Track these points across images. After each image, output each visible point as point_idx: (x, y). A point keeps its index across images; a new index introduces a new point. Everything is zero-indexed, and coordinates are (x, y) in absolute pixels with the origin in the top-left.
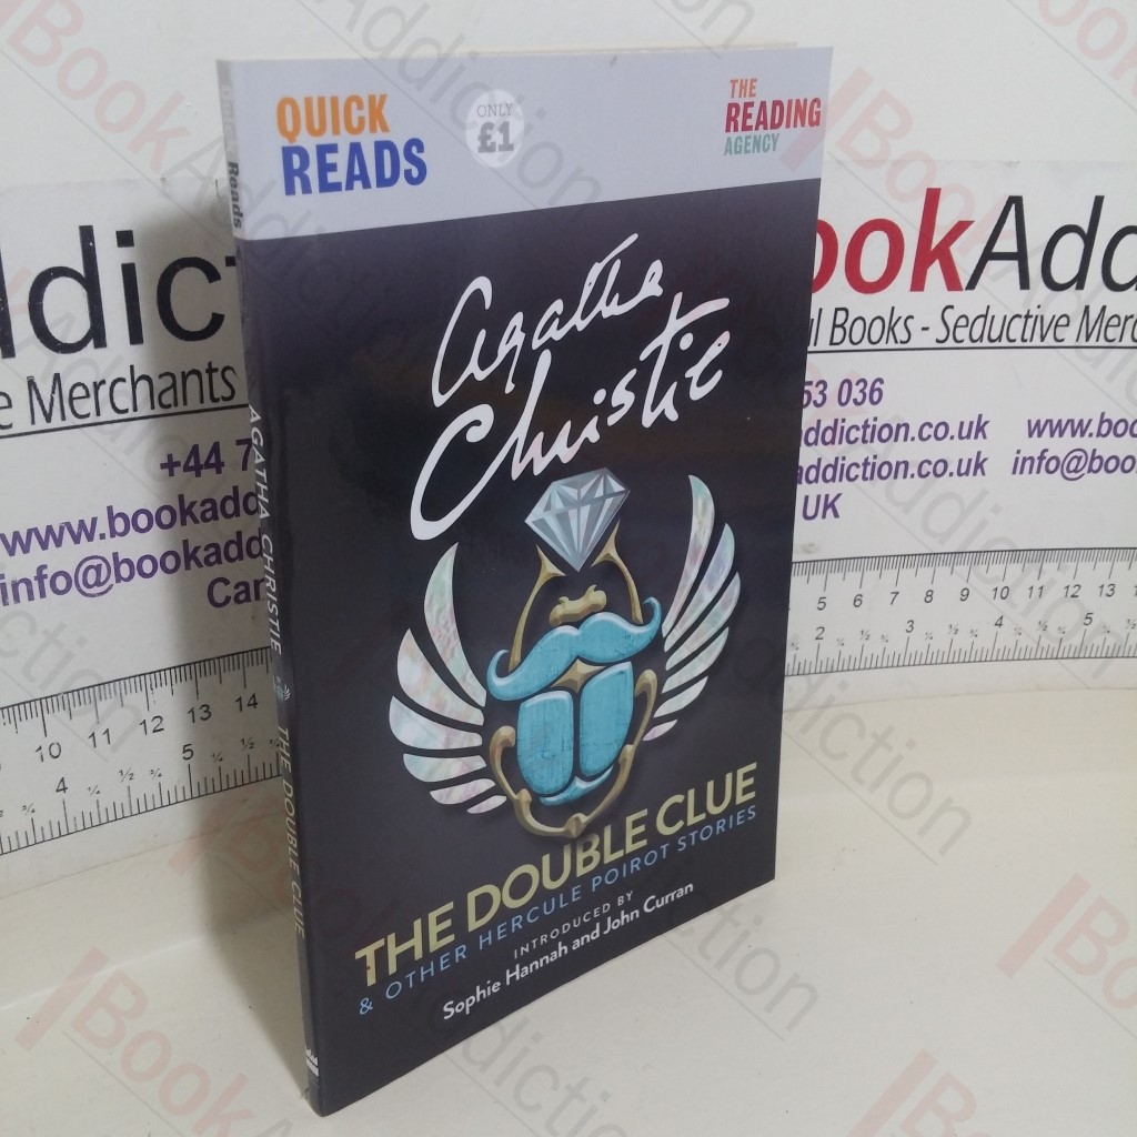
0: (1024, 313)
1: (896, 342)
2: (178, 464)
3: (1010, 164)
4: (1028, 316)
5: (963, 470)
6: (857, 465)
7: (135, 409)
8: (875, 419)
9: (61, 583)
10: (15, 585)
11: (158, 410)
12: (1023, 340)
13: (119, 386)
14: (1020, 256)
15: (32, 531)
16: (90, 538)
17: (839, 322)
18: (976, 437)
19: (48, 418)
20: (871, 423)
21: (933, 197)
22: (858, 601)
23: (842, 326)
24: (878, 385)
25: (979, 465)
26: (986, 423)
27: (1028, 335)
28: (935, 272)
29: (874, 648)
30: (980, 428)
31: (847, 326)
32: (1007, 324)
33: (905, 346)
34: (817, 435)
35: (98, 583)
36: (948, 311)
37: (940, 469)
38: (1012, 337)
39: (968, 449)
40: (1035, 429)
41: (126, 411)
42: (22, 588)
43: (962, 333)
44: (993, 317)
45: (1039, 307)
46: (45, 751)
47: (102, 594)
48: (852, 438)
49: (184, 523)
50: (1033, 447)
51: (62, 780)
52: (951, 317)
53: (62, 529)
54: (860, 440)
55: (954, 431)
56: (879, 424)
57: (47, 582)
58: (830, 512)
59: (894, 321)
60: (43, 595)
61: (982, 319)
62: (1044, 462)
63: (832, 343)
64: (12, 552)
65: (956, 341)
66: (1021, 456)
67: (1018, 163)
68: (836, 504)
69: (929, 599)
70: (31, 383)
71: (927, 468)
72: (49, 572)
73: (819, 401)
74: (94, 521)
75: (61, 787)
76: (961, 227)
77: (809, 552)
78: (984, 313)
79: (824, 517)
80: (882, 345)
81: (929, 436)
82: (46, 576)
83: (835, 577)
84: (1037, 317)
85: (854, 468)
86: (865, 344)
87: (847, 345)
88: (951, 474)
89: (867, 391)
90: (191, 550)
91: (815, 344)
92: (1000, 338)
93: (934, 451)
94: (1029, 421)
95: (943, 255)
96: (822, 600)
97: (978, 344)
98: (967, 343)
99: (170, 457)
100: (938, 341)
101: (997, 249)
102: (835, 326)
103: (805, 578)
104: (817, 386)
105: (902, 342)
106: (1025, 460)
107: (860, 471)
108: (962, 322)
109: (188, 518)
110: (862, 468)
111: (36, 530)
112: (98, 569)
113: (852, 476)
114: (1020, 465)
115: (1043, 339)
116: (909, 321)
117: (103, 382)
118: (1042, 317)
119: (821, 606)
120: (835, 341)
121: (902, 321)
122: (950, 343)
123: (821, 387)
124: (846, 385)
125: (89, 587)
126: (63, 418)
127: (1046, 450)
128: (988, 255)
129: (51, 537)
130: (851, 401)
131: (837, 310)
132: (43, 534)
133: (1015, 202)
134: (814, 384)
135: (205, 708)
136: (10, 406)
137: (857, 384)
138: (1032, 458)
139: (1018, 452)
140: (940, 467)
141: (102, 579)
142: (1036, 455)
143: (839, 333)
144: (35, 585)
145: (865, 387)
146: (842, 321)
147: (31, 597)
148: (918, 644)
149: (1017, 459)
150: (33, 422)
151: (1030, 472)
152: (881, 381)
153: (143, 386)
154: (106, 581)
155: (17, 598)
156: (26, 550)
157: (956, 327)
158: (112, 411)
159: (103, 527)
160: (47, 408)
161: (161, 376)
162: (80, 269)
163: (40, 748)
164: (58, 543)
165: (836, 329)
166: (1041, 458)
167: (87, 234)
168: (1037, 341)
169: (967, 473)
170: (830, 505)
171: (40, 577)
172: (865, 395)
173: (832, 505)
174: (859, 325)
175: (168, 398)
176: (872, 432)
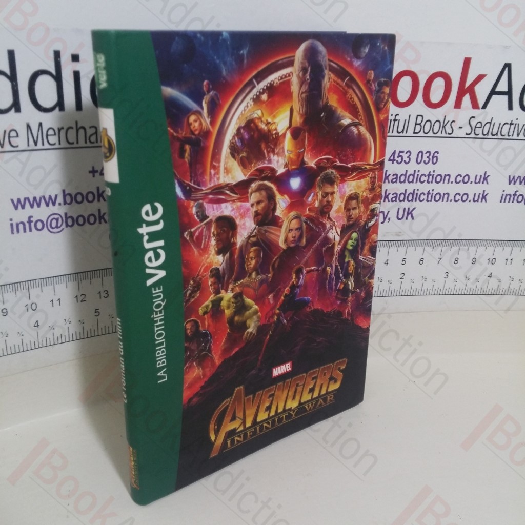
0: (509, 122)
1: (446, 134)
2: (97, 171)
3: (506, 47)
4: (511, 124)
5: (476, 199)
6: (424, 194)
7: (77, 142)
8: (434, 171)
9: (39, 225)
10: (17, 225)
11: (89, 144)
12: (509, 136)
13: (70, 131)
14: (509, 93)
15: (27, 199)
16: (54, 204)
17: (419, 122)
18: (483, 183)
19: (36, 143)
20: (432, 173)
21: (467, 62)
22: (421, 261)
23: (420, 124)
24: (436, 155)
25: (484, 197)
26: (488, 176)
27: (511, 134)
28: (467, 99)
29: (428, 285)
30: (485, 179)
31: (423, 124)
32: (501, 127)
33: (450, 136)
34: (405, 177)
35: (57, 227)
36: (472, 119)
37: (464, 198)
38: (503, 134)
39: (479, 189)
40: (512, 180)
41: (73, 143)
42: (21, 226)
43: (479, 131)
44: (494, 123)
45: (517, 119)
46: (29, 306)
47: (58, 232)
48: (422, 181)
49: (99, 201)
50: (511, 189)
51: (37, 322)
52: (473, 123)
53: (40, 199)
54: (426, 182)
55: (472, 179)
56: (436, 174)
57: (33, 224)
58: (410, 216)
59: (445, 123)
60: (30, 230)
61: (488, 124)
62: (516, 197)
63: (414, 133)
64: (16, 208)
65: (476, 135)
66: (505, 193)
67: (510, 47)
68: (413, 212)
69: (456, 262)
70: (28, 126)
71: (458, 197)
72: (34, 220)
73: (407, 161)
74: (56, 196)
75: (36, 325)
76: (480, 78)
77: (399, 236)
78: (490, 121)
79: (407, 219)
80: (439, 135)
81: (460, 181)
82: (32, 221)
83: (411, 249)
84: (516, 124)
85: (422, 195)
86: (431, 134)
87: (421, 134)
88: (470, 201)
89: (431, 157)
90: (102, 214)
91: (406, 133)
92: (497, 134)
93: (462, 188)
94: (510, 176)
95: (471, 90)
96: (404, 260)
97: (486, 137)
98: (481, 136)
99: (93, 168)
100: (467, 134)
101: (498, 89)
102: (416, 124)
103: (396, 248)
104: (406, 153)
105: (449, 134)
106: (507, 195)
107: (425, 197)
108: (479, 125)
109: (101, 199)
110: (426, 195)
111: (28, 199)
112: (57, 220)
113: (421, 199)
114: (505, 198)
115: (518, 135)
116: (453, 123)
117: (62, 128)
118: (519, 124)
119: (404, 263)
120: (416, 131)
121: (449, 123)
122: (473, 135)
123: (408, 154)
124: (420, 154)
125: (53, 228)
126: (43, 144)
127: (517, 191)
128: (493, 92)
129: (35, 202)
130: (423, 162)
131: (418, 116)
132: (31, 200)
133: (508, 66)
134: (405, 152)
135: (106, 292)
136: (18, 136)
137: (426, 153)
138: (510, 195)
139: (504, 191)
140: (465, 197)
141: (59, 225)
142: (512, 193)
143: (418, 128)
144: (27, 225)
145: (429, 156)
146: (420, 122)
147: (25, 231)
148: (450, 284)
149: (503, 195)
150: (28, 145)
151: (509, 202)
152: (437, 152)
153: (81, 132)
154: (61, 226)
155: (18, 231)
156: (23, 207)
157: (476, 127)
158: (66, 142)
159: (60, 199)
160: (35, 139)
161: (90, 127)
162: (54, 72)
163: (27, 305)
164: (39, 205)
165: (417, 126)
166: (515, 195)
167: (57, 55)
168: (515, 137)
169: (478, 201)
170: (409, 213)
171: (30, 222)
172: (429, 159)
173: (411, 213)
174: (428, 124)
175: (93, 139)
176: (432, 178)
